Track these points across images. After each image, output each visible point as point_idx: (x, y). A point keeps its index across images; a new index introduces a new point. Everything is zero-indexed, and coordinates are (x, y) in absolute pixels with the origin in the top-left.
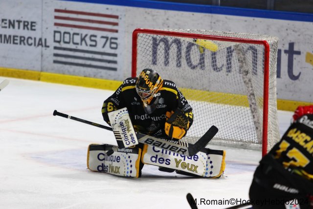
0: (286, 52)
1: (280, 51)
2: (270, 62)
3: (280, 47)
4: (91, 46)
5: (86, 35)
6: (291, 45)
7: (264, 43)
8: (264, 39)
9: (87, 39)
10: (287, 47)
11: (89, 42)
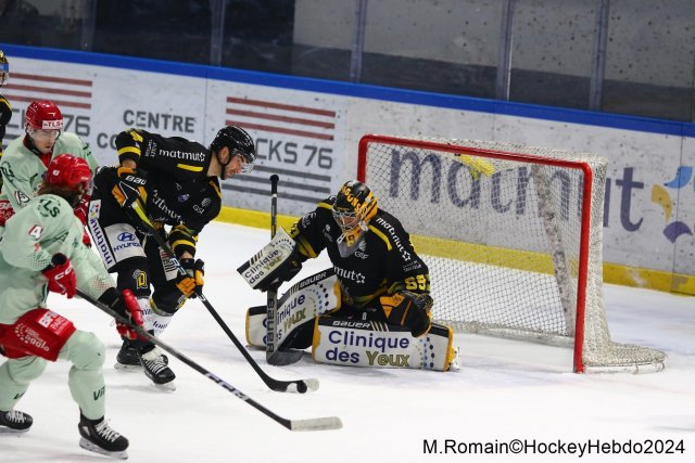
0: (618, 182)
1: (609, 181)
2: (592, 200)
3: (609, 174)
4: (286, 161)
5: (279, 143)
6: (629, 172)
7: (583, 166)
8: (583, 160)
9: (281, 149)
10: (620, 175)
11: (283, 155)
